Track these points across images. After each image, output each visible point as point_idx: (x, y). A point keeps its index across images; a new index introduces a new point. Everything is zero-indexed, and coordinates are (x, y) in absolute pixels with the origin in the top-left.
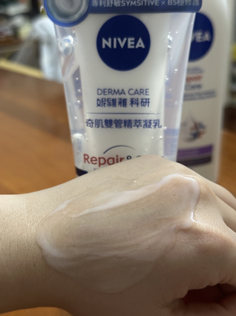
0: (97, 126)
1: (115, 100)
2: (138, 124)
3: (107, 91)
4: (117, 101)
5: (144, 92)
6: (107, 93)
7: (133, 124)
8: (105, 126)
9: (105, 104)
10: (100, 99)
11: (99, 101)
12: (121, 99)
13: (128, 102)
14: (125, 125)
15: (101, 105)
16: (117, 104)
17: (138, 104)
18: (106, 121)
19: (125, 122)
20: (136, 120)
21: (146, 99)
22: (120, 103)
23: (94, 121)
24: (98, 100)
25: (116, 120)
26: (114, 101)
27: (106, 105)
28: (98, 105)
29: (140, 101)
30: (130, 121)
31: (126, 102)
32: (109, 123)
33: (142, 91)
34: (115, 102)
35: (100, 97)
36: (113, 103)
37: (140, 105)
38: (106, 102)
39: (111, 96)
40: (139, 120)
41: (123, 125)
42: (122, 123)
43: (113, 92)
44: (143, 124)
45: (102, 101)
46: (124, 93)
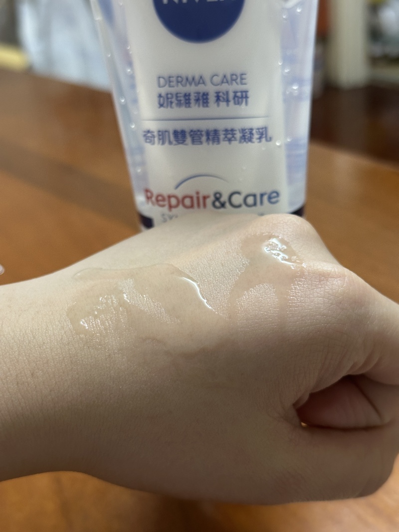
0: (161, 141)
1: (189, 95)
2: (229, 136)
3: (174, 79)
4: (192, 97)
5: (239, 80)
6: (174, 84)
7: (222, 137)
8: (174, 142)
9: (171, 103)
10: (163, 94)
11: (162, 99)
12: (198, 93)
13: (212, 98)
14: (208, 139)
15: (165, 105)
16: (192, 101)
17: (228, 101)
18: (176, 133)
19: (208, 133)
20: (226, 130)
21: (242, 92)
22: (197, 100)
23: (156, 134)
24: (160, 96)
25: (192, 131)
26: (187, 96)
27: (174, 105)
28: (161, 105)
29: (231, 95)
30: (216, 132)
31: (207, 99)
32: (180, 136)
33: (234, 77)
34: (189, 99)
35: (163, 91)
36: (186, 100)
37: (231, 103)
38: (174, 100)
39: (181, 89)
40: (232, 130)
41: (204, 138)
42: (202, 135)
43: (184, 82)
44: (238, 135)
45: (168, 98)
46: (204, 83)
